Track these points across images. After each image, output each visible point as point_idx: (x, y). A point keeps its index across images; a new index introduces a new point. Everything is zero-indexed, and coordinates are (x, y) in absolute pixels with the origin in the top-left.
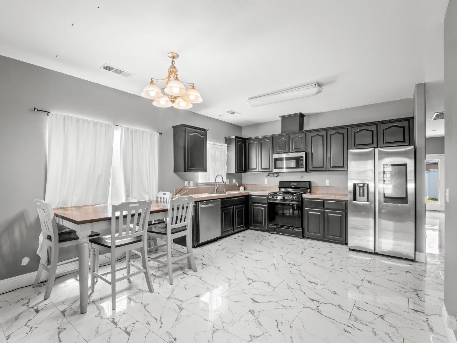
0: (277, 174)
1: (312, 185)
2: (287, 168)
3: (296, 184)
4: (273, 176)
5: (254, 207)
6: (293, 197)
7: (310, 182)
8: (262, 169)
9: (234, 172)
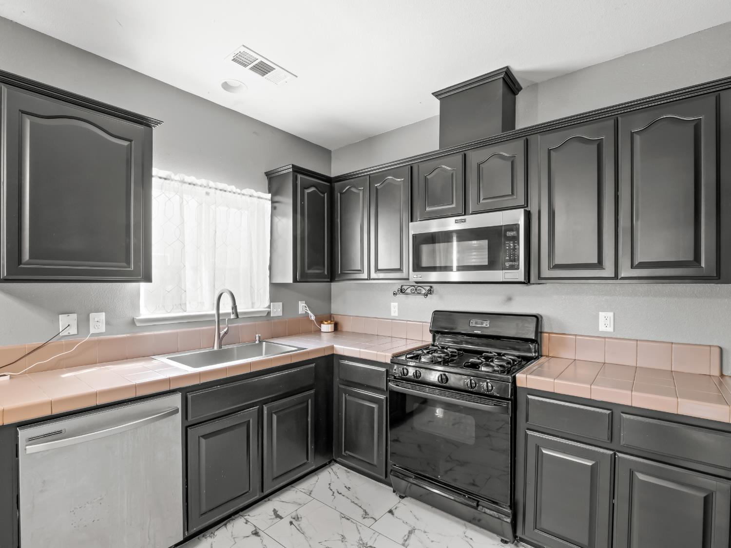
0: (428, 288)
1: (546, 328)
2: (462, 268)
3: (486, 324)
4: (416, 292)
5: (349, 398)
6: (479, 381)
7: (538, 318)
8: (377, 270)
9: (289, 279)
